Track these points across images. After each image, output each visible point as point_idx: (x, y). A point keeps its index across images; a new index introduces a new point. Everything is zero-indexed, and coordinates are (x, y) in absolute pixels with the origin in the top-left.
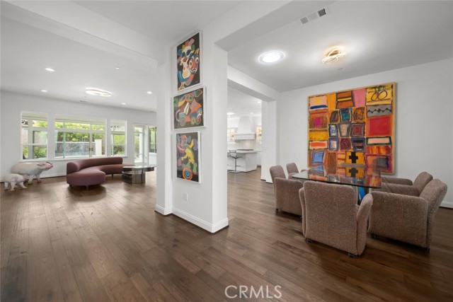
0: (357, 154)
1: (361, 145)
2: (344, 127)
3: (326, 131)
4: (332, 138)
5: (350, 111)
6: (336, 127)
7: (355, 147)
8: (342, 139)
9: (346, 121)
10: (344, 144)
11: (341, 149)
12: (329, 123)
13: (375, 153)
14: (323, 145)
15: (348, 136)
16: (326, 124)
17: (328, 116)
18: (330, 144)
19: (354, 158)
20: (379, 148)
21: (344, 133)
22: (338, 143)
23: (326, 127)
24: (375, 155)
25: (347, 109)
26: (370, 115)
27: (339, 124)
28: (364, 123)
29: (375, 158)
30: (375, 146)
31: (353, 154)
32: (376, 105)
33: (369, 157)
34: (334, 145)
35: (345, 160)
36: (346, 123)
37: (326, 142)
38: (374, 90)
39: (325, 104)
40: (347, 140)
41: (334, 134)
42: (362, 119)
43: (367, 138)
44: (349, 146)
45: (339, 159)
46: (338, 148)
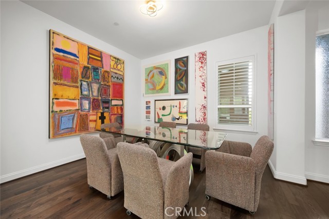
0: (105, 114)
1: (107, 106)
2: (95, 87)
3: (77, 87)
4: (84, 97)
5: (100, 71)
6: (88, 85)
7: (104, 108)
8: (94, 99)
9: (97, 81)
10: (95, 104)
11: (93, 110)
12: (80, 78)
13: (115, 113)
14: (74, 105)
15: (98, 96)
16: (77, 79)
17: (79, 70)
18: (81, 104)
19: (102, 118)
20: (117, 108)
21: (95, 94)
22: (89, 103)
23: (76, 82)
24: (116, 114)
25: (97, 69)
26: (113, 80)
27: (91, 83)
28: (109, 86)
29: (115, 116)
30: (116, 107)
31: (102, 114)
32: (116, 73)
33: (112, 116)
34: (86, 104)
35: (95, 121)
36: (96, 83)
37: (77, 102)
38: (114, 60)
39: (76, 52)
40: (97, 100)
41: (85, 93)
42: (108, 82)
43: (111, 100)
44: (99, 106)
45: (91, 121)
46: (89, 108)
